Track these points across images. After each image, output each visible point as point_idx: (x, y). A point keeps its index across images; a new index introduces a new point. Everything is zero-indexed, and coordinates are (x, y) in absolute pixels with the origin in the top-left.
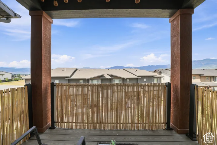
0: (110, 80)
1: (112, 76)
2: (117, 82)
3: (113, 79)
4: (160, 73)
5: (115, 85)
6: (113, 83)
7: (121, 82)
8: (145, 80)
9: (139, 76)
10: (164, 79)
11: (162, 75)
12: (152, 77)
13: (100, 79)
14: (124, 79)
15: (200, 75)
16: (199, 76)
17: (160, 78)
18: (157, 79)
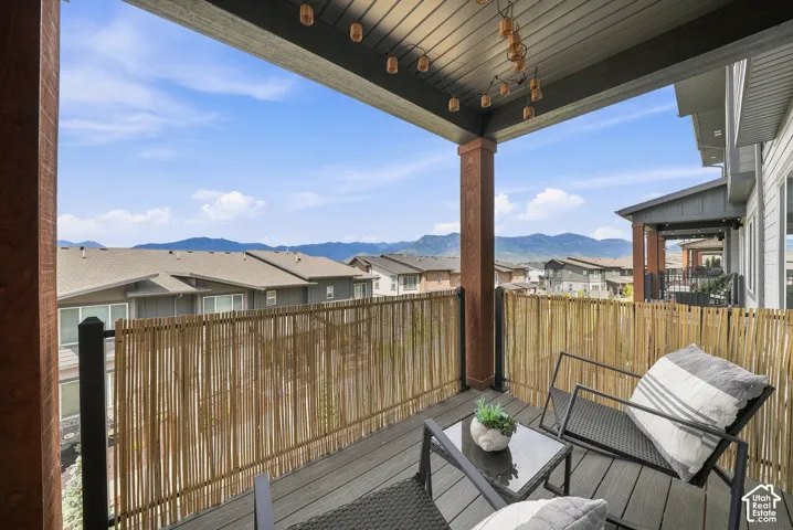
0: (190, 299)
1: (200, 282)
2: (223, 306)
3: (202, 295)
4: (368, 268)
5: (216, 321)
6: (203, 309)
7: (243, 306)
8: (330, 290)
9: (310, 280)
10: (377, 285)
11: (373, 273)
12: (350, 280)
13: (129, 300)
14: (253, 294)
15: (449, 271)
16: (446, 275)
17: (369, 281)
18: (364, 286)
